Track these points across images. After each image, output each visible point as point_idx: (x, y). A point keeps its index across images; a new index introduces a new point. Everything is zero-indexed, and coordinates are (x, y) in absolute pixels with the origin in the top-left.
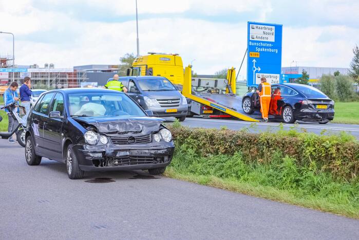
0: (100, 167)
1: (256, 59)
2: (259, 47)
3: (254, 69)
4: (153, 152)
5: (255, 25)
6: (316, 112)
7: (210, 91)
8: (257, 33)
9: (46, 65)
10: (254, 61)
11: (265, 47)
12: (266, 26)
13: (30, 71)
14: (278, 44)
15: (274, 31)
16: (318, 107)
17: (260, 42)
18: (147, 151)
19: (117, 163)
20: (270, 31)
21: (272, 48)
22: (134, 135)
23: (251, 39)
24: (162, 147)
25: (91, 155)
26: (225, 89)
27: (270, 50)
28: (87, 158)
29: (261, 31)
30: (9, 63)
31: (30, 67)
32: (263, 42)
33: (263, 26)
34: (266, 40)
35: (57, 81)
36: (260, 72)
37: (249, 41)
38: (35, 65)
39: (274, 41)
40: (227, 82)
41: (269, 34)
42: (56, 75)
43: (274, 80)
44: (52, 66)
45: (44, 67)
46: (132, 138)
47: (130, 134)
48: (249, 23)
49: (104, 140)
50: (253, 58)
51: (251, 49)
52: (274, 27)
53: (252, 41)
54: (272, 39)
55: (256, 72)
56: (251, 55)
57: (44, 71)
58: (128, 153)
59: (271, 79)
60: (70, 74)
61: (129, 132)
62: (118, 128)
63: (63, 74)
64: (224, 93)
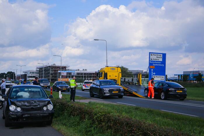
0: (16, 122)
1: (153, 69)
2: (154, 63)
3: (152, 73)
4: (41, 115)
5: (153, 54)
6: (176, 93)
7: (129, 84)
8: (154, 57)
9: (84, 70)
10: (152, 70)
11: (157, 64)
12: (158, 54)
13: (76, 72)
14: (164, 62)
15: (162, 56)
16: (177, 91)
17: (155, 61)
18: (38, 114)
19: (25, 119)
20: (160, 56)
21: (161, 64)
22: (34, 107)
23: (150, 60)
24: (47, 112)
25: (11, 116)
26: (137, 82)
27: (160, 65)
28: (10, 117)
29: (156, 57)
30: (67, 68)
31: (76, 70)
32: (157, 61)
33: (156, 54)
34: (158, 60)
35: (88, 77)
36: (155, 75)
37: (150, 61)
38: (78, 70)
39: (162, 61)
40: (137, 79)
41: (159, 57)
42: (87, 74)
43: (162, 78)
44: (86, 70)
45: (82, 70)
46: (32, 108)
47: (32, 107)
48: (150, 53)
49: (19, 109)
50: (152, 69)
51: (150, 64)
52: (162, 54)
53: (151, 61)
54: (161, 60)
55: (153, 75)
56: (151, 67)
57: (82, 72)
58: (29, 115)
59: (161, 78)
60: (93, 73)
61: (31, 105)
62: (26, 104)
63: (91, 74)
64: (137, 84)
